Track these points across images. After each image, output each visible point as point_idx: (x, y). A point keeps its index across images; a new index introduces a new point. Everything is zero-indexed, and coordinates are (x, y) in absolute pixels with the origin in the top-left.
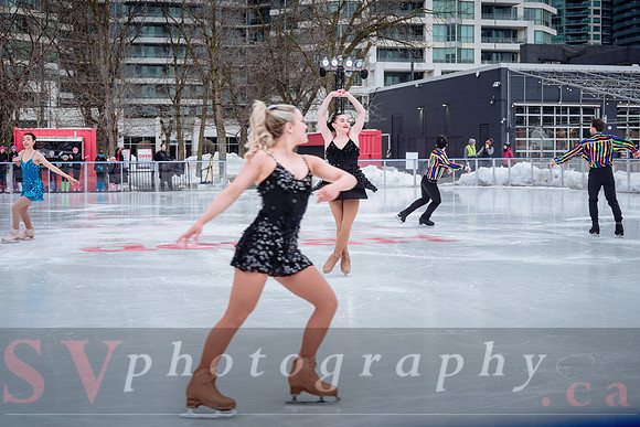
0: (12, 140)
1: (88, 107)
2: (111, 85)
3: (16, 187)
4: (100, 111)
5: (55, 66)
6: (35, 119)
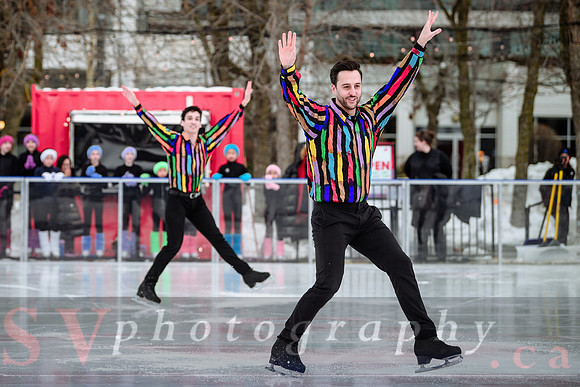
0: (26, 121)
1: (221, 32)
3: (34, 243)
4: (254, 43)
6: (83, 65)
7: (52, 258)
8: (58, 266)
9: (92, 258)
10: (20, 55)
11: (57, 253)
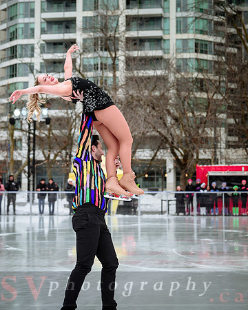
0: (195, 174)
5: (223, 116)
6: (210, 158)
7: (204, 215)
8: (205, 218)
9: (215, 215)
10: (192, 156)
11: (205, 214)
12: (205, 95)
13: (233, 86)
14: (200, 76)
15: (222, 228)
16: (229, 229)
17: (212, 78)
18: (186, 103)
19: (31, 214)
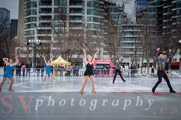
1: (111, 54)
2: (118, 49)
5: (103, 44)
6: (98, 58)
9: (98, 77)
12: (96, 36)
13: (105, 33)
14: (95, 30)
15: (100, 81)
16: (103, 81)
17: (98, 30)
18: (89, 39)
19: (35, 76)
